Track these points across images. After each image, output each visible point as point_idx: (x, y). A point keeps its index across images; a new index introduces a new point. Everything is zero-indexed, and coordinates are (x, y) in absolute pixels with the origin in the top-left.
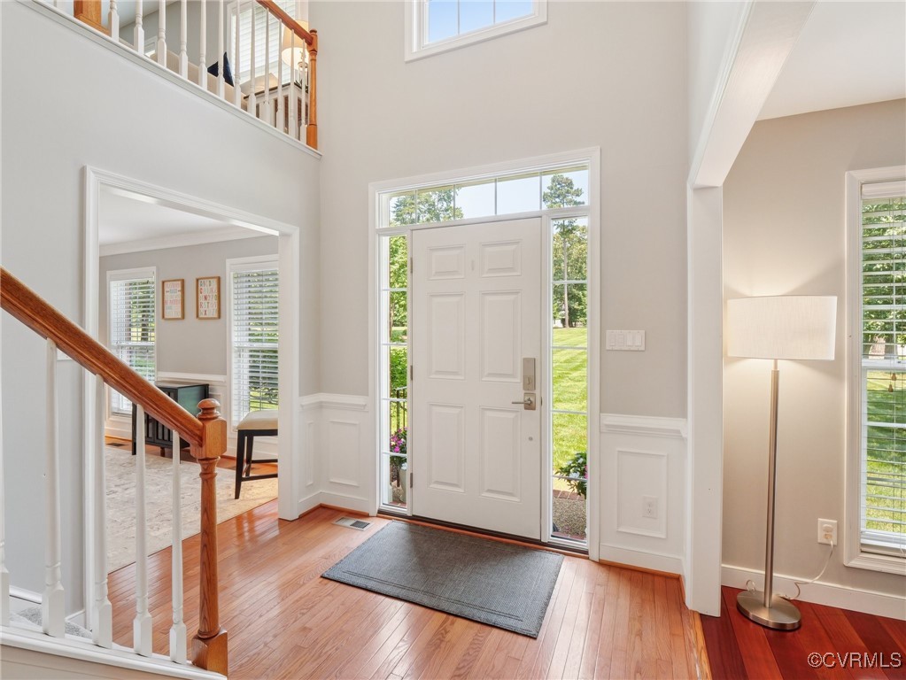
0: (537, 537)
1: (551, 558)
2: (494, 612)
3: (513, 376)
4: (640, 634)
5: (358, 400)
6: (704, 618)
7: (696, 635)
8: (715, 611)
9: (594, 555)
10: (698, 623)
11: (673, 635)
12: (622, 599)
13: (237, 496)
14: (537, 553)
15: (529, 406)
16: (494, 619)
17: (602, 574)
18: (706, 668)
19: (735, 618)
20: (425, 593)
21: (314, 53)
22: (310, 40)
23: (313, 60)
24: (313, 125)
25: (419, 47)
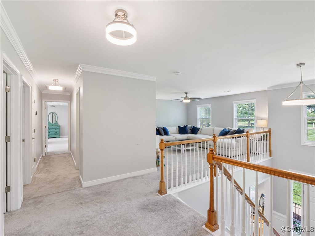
21: (270, 134)
22: (270, 131)
23: (270, 135)
24: (270, 151)
25: (305, 141)
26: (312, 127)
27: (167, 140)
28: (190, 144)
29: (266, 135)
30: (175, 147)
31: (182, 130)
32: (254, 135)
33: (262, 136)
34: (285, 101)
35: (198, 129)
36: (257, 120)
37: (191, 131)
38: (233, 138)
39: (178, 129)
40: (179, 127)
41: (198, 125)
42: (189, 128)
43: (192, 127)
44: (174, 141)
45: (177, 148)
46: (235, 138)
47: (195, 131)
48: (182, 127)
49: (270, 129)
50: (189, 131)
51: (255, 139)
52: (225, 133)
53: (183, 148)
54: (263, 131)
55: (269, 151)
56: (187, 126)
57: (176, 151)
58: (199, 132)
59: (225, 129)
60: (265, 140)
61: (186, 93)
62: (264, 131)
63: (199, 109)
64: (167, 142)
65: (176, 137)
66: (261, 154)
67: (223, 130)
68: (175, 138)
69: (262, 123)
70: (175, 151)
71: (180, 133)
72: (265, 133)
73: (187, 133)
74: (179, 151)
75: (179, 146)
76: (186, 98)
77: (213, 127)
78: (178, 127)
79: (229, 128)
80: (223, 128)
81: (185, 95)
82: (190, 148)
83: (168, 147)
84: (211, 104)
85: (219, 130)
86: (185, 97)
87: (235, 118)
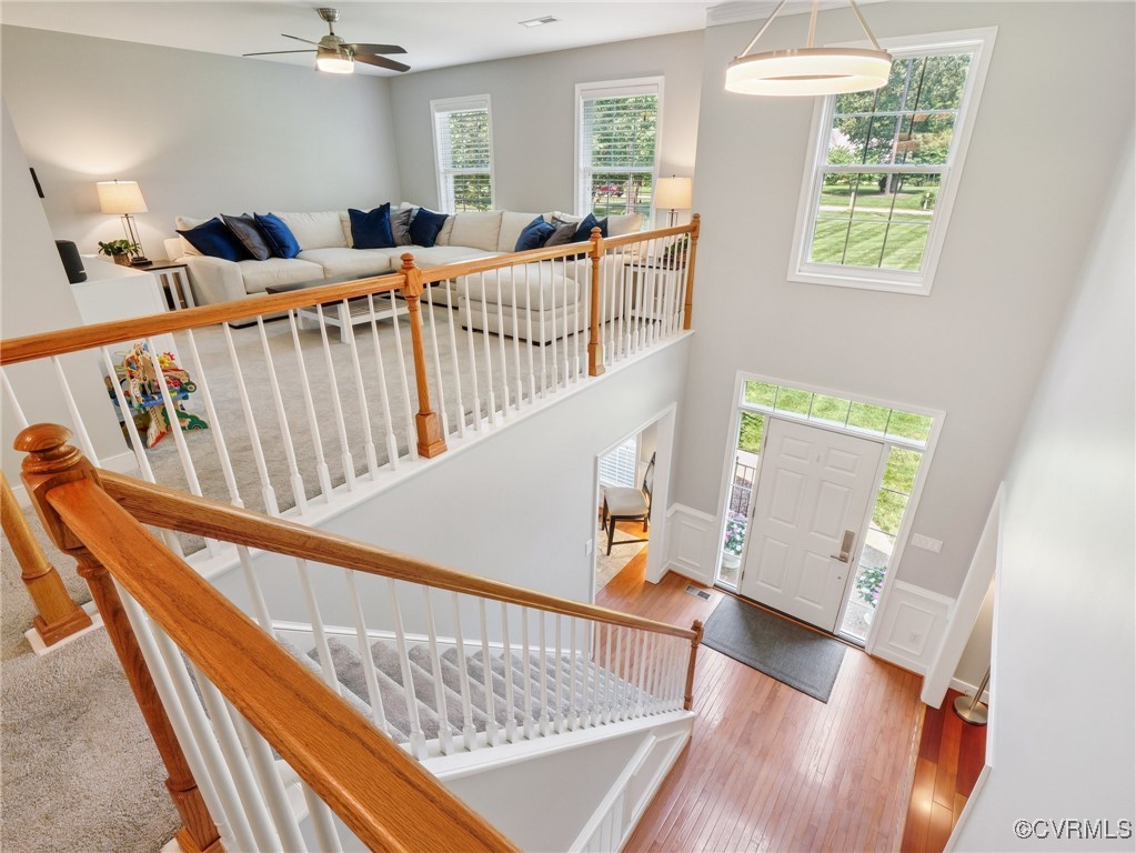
0: (831, 630)
1: (838, 646)
2: (803, 683)
3: (835, 538)
4: (887, 712)
5: (709, 517)
6: (929, 708)
7: (920, 719)
8: (937, 704)
9: (869, 650)
10: (924, 711)
11: (906, 715)
12: (880, 687)
13: (608, 554)
14: (830, 641)
15: (843, 559)
16: (803, 687)
17: (870, 665)
18: (919, 738)
19: (949, 710)
20: (761, 663)
21: (695, 238)
22: (693, 229)
23: (694, 245)
24: (688, 305)
25: (801, 265)
26: (848, 205)
27: (273, 284)
28: (370, 298)
29: (686, 241)
30: (311, 316)
31: (369, 228)
32: (644, 243)
33: (667, 249)
34: (737, 60)
35: (439, 221)
36: (661, 176)
37: (409, 231)
38: (560, 259)
39: (348, 224)
40: (354, 214)
41: (446, 205)
42: (398, 217)
43: (410, 211)
44: (317, 282)
45: (322, 319)
46: (571, 258)
47: (425, 229)
48: (367, 211)
49: (696, 217)
50: (398, 231)
51: (644, 260)
52: (536, 238)
53: (346, 318)
54: (674, 226)
55: (683, 307)
56: (388, 205)
57: (317, 331)
58: (443, 235)
59: (541, 218)
60: (678, 263)
61: (327, 15)
62: (679, 225)
63: (441, 121)
64: (270, 291)
65: (328, 264)
66: (658, 322)
67: (533, 225)
68: (325, 270)
69: (673, 193)
70: (312, 333)
71: (357, 246)
72: (680, 236)
73: (389, 243)
74: (334, 332)
75: (331, 306)
76: (330, 47)
77: (499, 211)
78: (347, 214)
79: (557, 214)
80: (534, 217)
81: (323, 29)
82: (373, 316)
83: (265, 321)
84: (488, 97)
85: (520, 221)
86: (325, 39)
87: (582, 166)
